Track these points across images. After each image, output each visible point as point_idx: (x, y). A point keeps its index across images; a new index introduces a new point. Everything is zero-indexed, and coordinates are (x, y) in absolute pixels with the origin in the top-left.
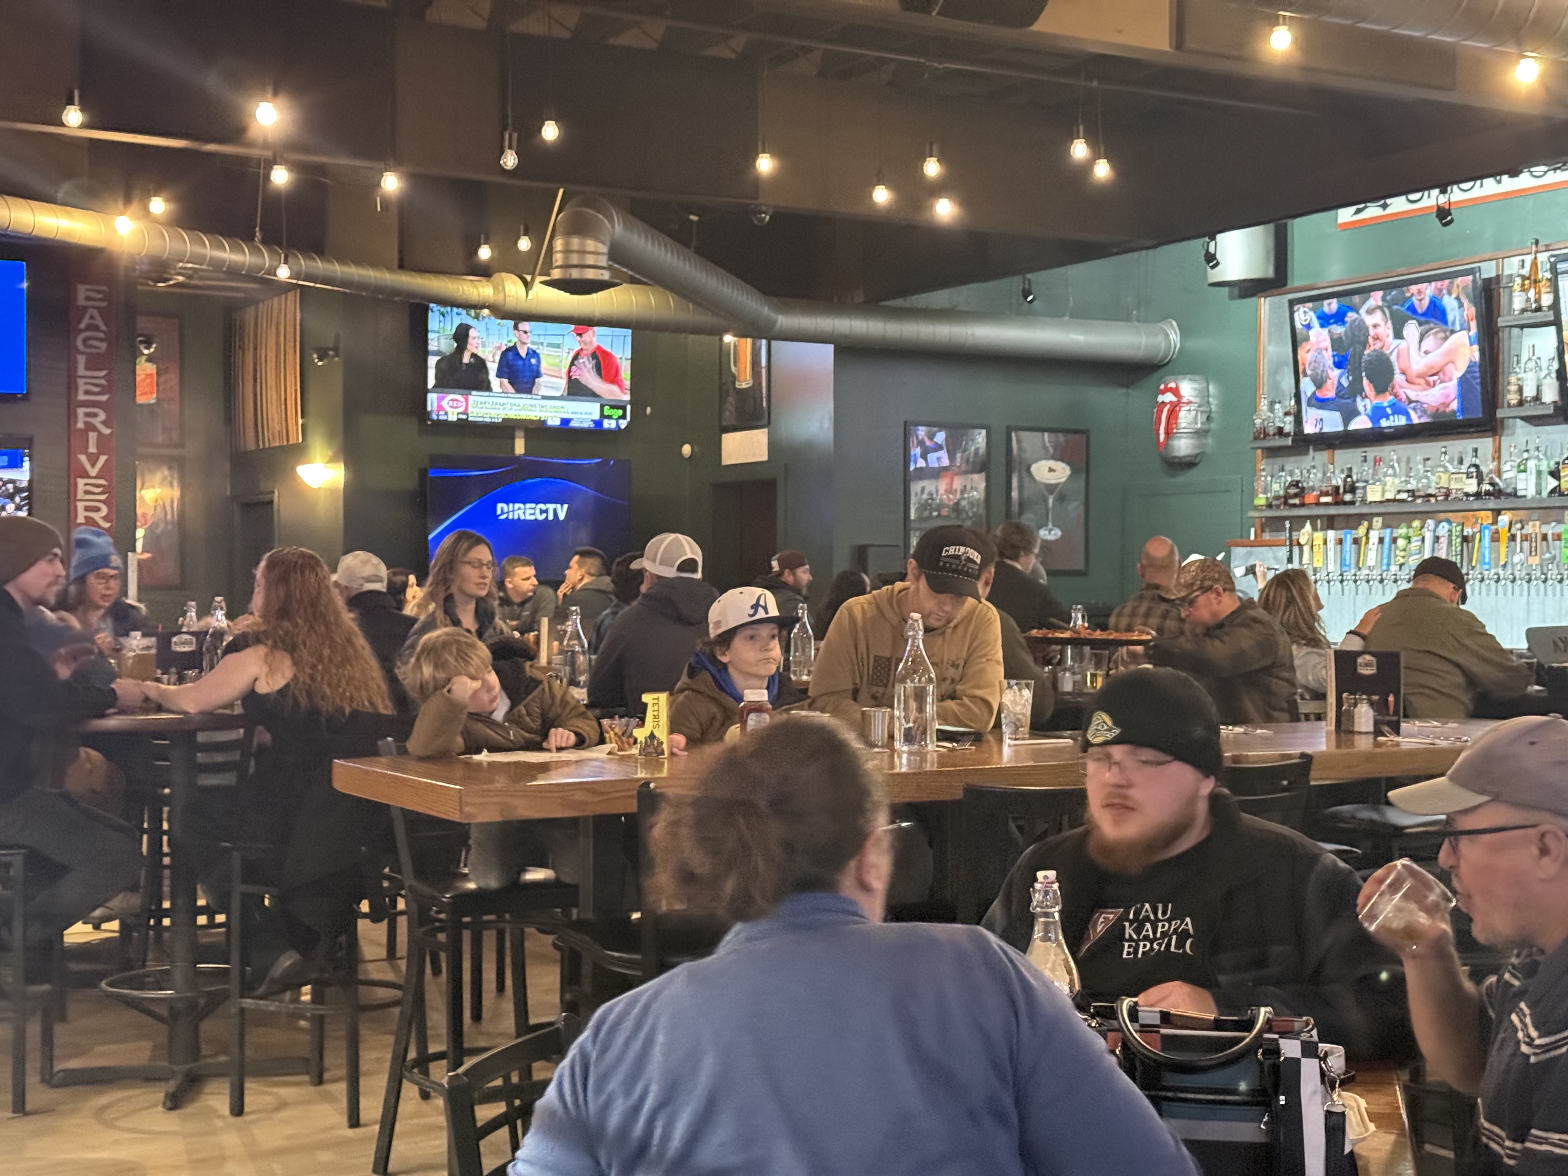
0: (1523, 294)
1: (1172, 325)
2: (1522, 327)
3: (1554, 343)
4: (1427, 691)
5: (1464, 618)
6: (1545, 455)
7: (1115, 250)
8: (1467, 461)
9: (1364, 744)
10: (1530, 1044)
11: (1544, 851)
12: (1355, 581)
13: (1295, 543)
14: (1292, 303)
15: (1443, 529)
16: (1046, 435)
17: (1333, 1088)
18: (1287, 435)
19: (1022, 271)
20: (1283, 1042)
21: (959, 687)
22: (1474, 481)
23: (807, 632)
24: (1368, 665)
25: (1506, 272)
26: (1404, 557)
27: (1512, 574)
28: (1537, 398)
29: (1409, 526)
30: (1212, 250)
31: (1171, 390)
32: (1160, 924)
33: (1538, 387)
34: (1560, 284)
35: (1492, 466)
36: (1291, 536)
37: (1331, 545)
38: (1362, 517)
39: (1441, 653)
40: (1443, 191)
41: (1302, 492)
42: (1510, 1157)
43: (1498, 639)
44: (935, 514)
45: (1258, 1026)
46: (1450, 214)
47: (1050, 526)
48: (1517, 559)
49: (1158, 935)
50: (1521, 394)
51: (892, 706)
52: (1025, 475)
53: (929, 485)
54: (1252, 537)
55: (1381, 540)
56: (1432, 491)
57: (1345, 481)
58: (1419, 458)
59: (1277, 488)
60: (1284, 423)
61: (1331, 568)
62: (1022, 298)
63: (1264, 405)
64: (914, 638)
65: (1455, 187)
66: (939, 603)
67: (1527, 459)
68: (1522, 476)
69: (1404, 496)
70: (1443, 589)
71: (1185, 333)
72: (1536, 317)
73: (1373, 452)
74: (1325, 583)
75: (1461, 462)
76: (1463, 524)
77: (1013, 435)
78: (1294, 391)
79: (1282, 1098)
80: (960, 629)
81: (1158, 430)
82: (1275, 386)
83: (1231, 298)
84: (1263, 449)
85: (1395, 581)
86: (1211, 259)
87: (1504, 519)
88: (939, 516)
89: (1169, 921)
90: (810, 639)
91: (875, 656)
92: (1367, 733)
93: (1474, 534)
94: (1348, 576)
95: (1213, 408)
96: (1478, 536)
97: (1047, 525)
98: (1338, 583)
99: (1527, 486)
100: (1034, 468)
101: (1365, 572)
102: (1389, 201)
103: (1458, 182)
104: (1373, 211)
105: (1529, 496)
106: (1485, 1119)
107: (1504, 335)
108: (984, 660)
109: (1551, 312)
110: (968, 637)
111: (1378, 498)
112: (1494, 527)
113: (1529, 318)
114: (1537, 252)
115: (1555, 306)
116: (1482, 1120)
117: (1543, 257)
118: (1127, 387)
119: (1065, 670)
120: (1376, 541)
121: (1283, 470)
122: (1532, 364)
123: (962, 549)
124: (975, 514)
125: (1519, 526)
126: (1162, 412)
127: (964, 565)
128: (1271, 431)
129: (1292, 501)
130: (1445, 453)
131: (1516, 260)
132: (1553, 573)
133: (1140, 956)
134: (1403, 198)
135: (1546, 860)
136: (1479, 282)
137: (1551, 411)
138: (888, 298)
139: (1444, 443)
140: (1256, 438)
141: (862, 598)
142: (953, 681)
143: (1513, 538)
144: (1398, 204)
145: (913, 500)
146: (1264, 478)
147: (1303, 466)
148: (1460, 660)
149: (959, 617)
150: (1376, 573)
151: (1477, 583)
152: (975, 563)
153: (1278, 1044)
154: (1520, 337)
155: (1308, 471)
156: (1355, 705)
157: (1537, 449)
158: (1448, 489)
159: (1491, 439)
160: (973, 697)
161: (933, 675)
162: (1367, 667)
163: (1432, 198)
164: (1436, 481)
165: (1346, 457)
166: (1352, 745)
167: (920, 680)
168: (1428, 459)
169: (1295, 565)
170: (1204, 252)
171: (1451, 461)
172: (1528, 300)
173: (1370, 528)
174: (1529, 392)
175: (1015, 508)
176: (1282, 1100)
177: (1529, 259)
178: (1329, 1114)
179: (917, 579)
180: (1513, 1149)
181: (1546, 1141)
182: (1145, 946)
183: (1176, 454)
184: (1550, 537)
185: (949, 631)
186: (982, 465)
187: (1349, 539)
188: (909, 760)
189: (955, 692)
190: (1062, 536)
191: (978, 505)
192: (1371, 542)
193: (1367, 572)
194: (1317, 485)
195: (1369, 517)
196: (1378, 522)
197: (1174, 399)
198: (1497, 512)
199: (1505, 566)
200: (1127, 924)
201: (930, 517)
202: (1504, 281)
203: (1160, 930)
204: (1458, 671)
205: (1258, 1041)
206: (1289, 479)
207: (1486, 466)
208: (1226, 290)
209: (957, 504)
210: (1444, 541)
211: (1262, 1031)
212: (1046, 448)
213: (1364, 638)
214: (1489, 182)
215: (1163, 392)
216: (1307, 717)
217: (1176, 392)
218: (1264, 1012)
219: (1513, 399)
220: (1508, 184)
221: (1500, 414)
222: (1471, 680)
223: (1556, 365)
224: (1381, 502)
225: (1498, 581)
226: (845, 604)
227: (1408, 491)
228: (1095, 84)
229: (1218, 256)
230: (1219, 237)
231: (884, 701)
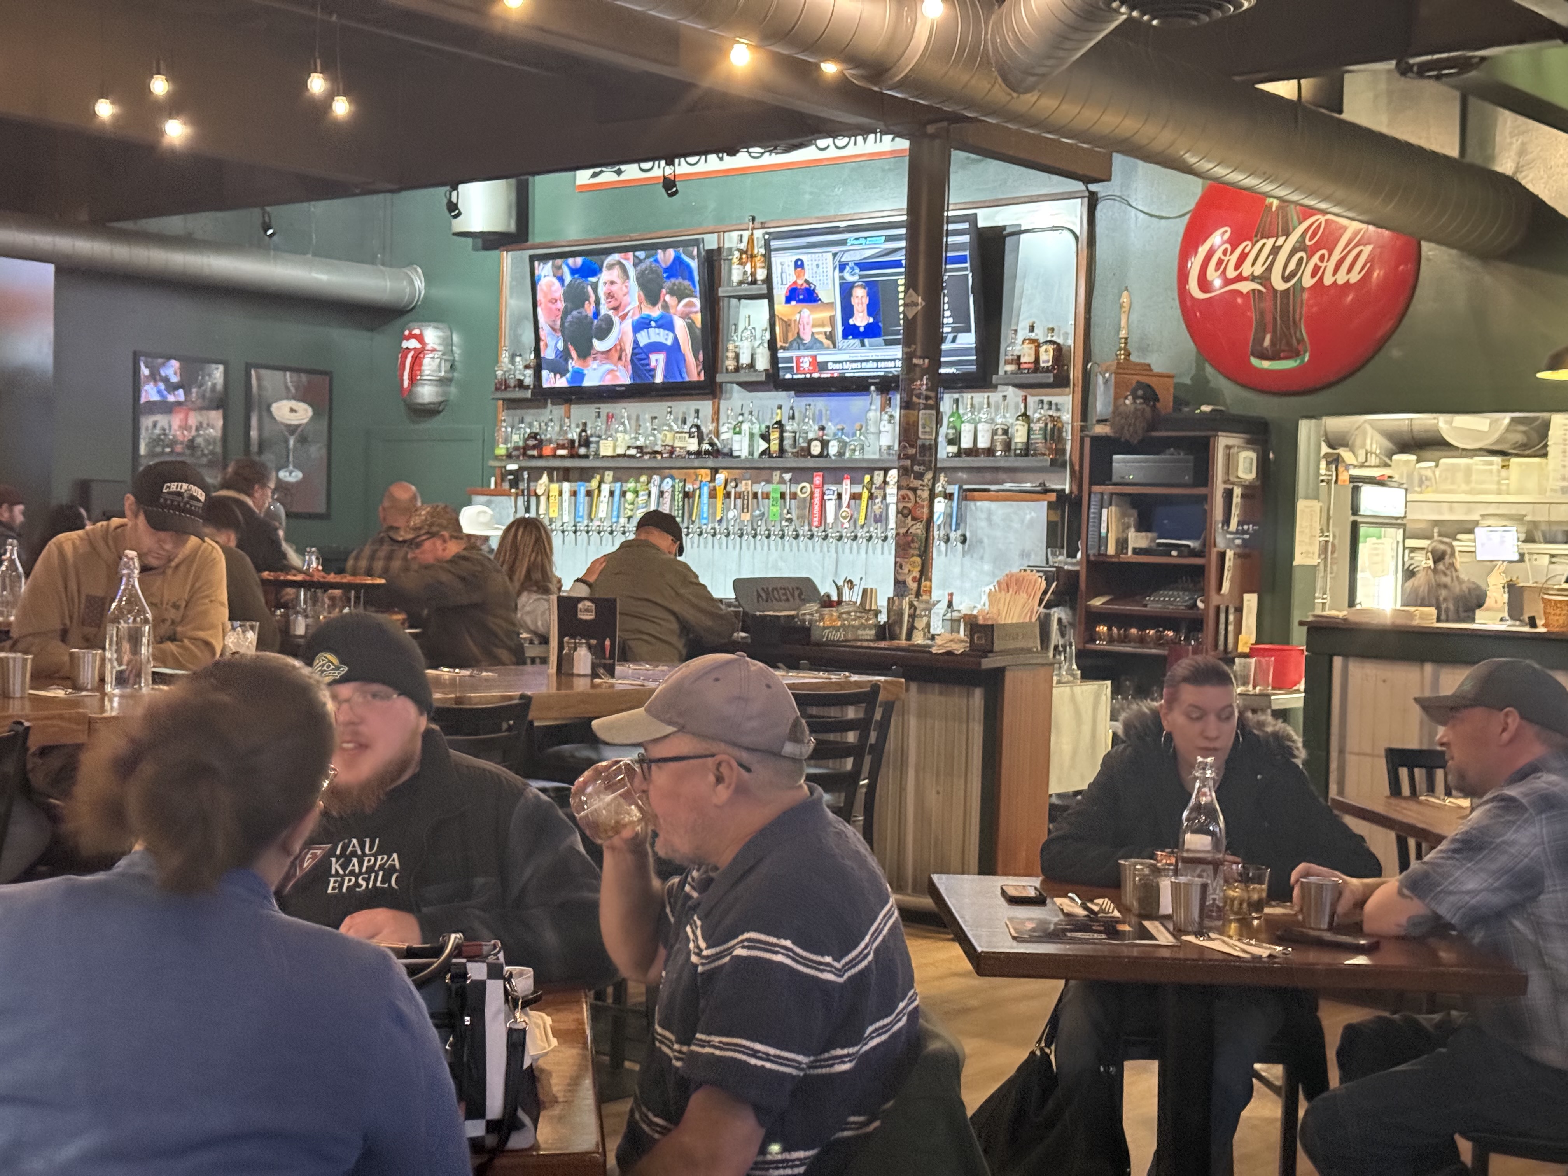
0: (741, 267)
1: (417, 272)
2: (739, 298)
3: (767, 316)
4: (645, 637)
5: (679, 568)
6: (757, 419)
7: (357, 191)
8: (691, 421)
9: (581, 685)
10: (699, 954)
11: (719, 780)
12: (588, 532)
13: (532, 493)
14: (532, 259)
15: (668, 484)
16: (288, 374)
17: (515, 1006)
18: (527, 387)
19: (262, 205)
20: (470, 966)
21: (179, 629)
22: (695, 441)
23: (16, 569)
24: (587, 610)
25: (727, 246)
26: (632, 510)
27: (727, 529)
28: (752, 365)
29: (637, 481)
30: (454, 200)
31: (415, 337)
32: (366, 859)
33: (752, 355)
34: (773, 259)
35: (712, 427)
36: (528, 487)
37: (566, 496)
38: (595, 470)
39: (659, 601)
40: (670, 163)
41: (540, 445)
42: (678, 1059)
43: (709, 589)
44: (168, 450)
45: (447, 951)
46: (675, 186)
47: (291, 467)
48: (731, 514)
49: (364, 870)
50: (738, 361)
51: (104, 649)
52: (265, 414)
53: (162, 420)
54: (493, 486)
55: (612, 493)
56: (658, 448)
57: (580, 435)
58: (648, 417)
59: (517, 439)
60: (524, 375)
61: (566, 518)
62: (262, 233)
63: (505, 357)
64: (129, 576)
65: (682, 160)
66: (159, 541)
67: (742, 422)
68: (737, 437)
69: (633, 452)
70: (662, 541)
71: (429, 279)
72: (751, 290)
73: (606, 408)
74: (560, 533)
75: (684, 422)
76: (685, 481)
77: (253, 372)
78: (533, 345)
79: (467, 1019)
80: (183, 568)
81: (402, 375)
82: (516, 340)
83: (475, 249)
84: (504, 400)
85: (624, 533)
86: (453, 208)
87: (721, 477)
88: (172, 452)
89: (375, 856)
90: (19, 577)
91: (87, 596)
92: (585, 676)
93: (694, 490)
94: (581, 527)
95: (457, 358)
96: (698, 492)
97: (287, 467)
98: (572, 534)
99: (741, 447)
100: (275, 407)
101: (597, 523)
102: (623, 167)
103: (685, 155)
104: (608, 176)
105: (743, 457)
106: (660, 1025)
107: (723, 304)
108: (207, 601)
109: (765, 286)
110: (191, 576)
111: (609, 453)
112: (712, 485)
113: (746, 290)
114: (753, 229)
115: (769, 280)
116: (657, 1027)
117: (758, 234)
118: (372, 330)
119: (298, 613)
120: (607, 494)
121: (522, 422)
122: (747, 334)
123: (185, 486)
124: (212, 453)
125: (733, 484)
126: (406, 357)
127: (187, 503)
128: (512, 383)
129: (530, 453)
130: (671, 413)
131: (735, 235)
132: (762, 529)
133: (344, 890)
134: (636, 166)
135: (721, 787)
136: (703, 253)
137: (763, 378)
138: (118, 220)
139: (669, 404)
140: (497, 389)
141: (74, 534)
142: (173, 622)
143: (728, 495)
144: (631, 171)
145: (143, 434)
146: (505, 429)
147: (542, 418)
148: (676, 608)
149: (181, 556)
150: (606, 525)
151: (696, 536)
152: (198, 500)
153: (465, 968)
154: (738, 307)
155: (546, 424)
156: (575, 649)
157: (751, 413)
158: (673, 447)
159: (711, 402)
160: (193, 639)
161: (149, 616)
162: (586, 613)
163: (659, 170)
164: (662, 439)
165: (581, 413)
166: (570, 686)
167: (135, 620)
168: (655, 418)
169: (532, 514)
170: (445, 201)
171: (675, 420)
172: (745, 273)
173: (601, 482)
174: (745, 360)
175: (254, 448)
176: (467, 1020)
177: (746, 234)
178: (511, 1032)
179: (136, 516)
180: (680, 1052)
181: (709, 1044)
182: (350, 881)
183: (420, 401)
184: (760, 495)
185: (170, 572)
186: (220, 402)
187: (582, 491)
188: (120, 703)
189: (175, 634)
190: (304, 478)
191: (215, 443)
192: (603, 494)
193: (599, 523)
194: (554, 437)
195: (602, 470)
196: (609, 476)
197: (418, 346)
198: (715, 471)
199: (720, 521)
200: (334, 860)
201: (163, 453)
202: (725, 254)
203: (365, 864)
204: (672, 618)
205: (446, 966)
206: (528, 431)
207: (706, 427)
208: (470, 241)
209: (192, 441)
210: (667, 495)
211: (451, 955)
212: (287, 388)
213: (590, 585)
214: (712, 158)
215: (408, 338)
216: (533, 661)
217: (420, 338)
218: (454, 938)
219: (730, 364)
220: (730, 162)
221: (719, 378)
222: (685, 628)
223: (768, 336)
224: (612, 457)
225: (714, 535)
226: (54, 540)
227: (637, 447)
228: (334, 18)
229: (460, 206)
230: (461, 187)
231: (95, 642)
